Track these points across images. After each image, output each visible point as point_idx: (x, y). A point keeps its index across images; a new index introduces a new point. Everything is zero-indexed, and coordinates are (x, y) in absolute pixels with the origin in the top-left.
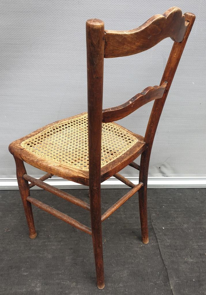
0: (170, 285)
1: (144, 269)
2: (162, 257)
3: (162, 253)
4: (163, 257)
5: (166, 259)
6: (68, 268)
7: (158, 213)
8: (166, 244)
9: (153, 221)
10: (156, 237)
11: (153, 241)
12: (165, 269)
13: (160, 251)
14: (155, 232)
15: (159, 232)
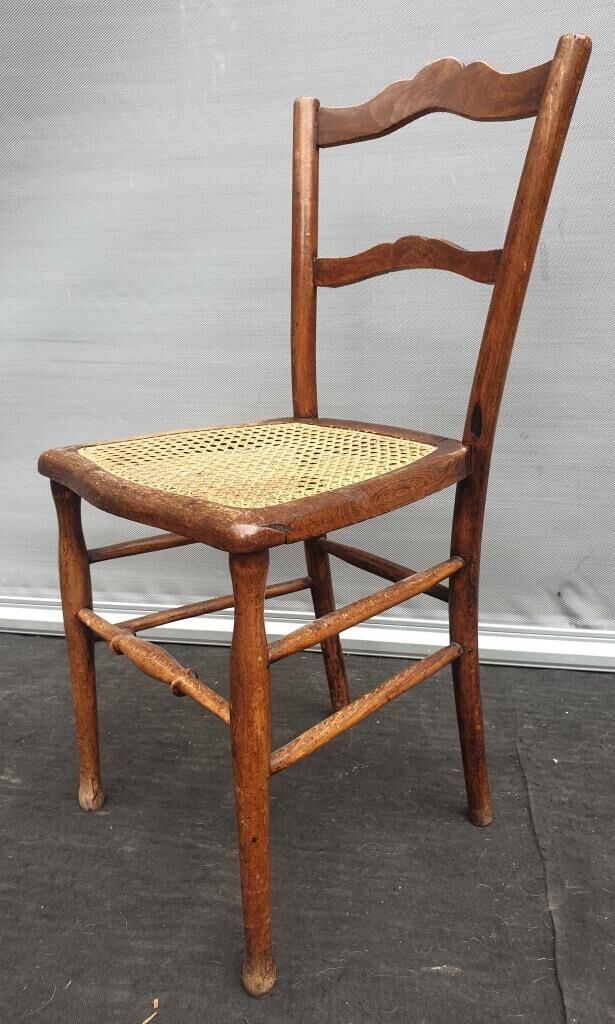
0: (547, 901)
1: (467, 849)
2: (534, 827)
3: (534, 818)
4: (536, 826)
5: (548, 832)
7: (544, 725)
8: (555, 798)
9: (524, 740)
10: (524, 777)
11: (511, 787)
12: (538, 858)
13: (530, 812)
14: (524, 767)
15: (538, 767)
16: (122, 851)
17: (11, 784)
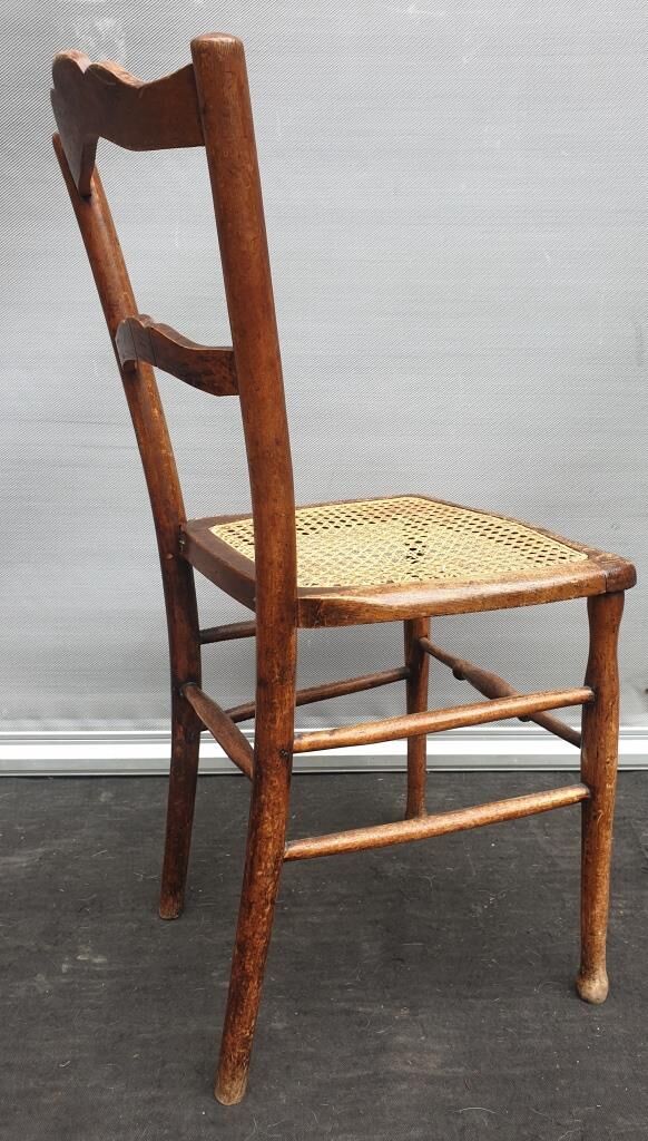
6: (375, 971)
16: (271, 1029)
17: (95, 965)
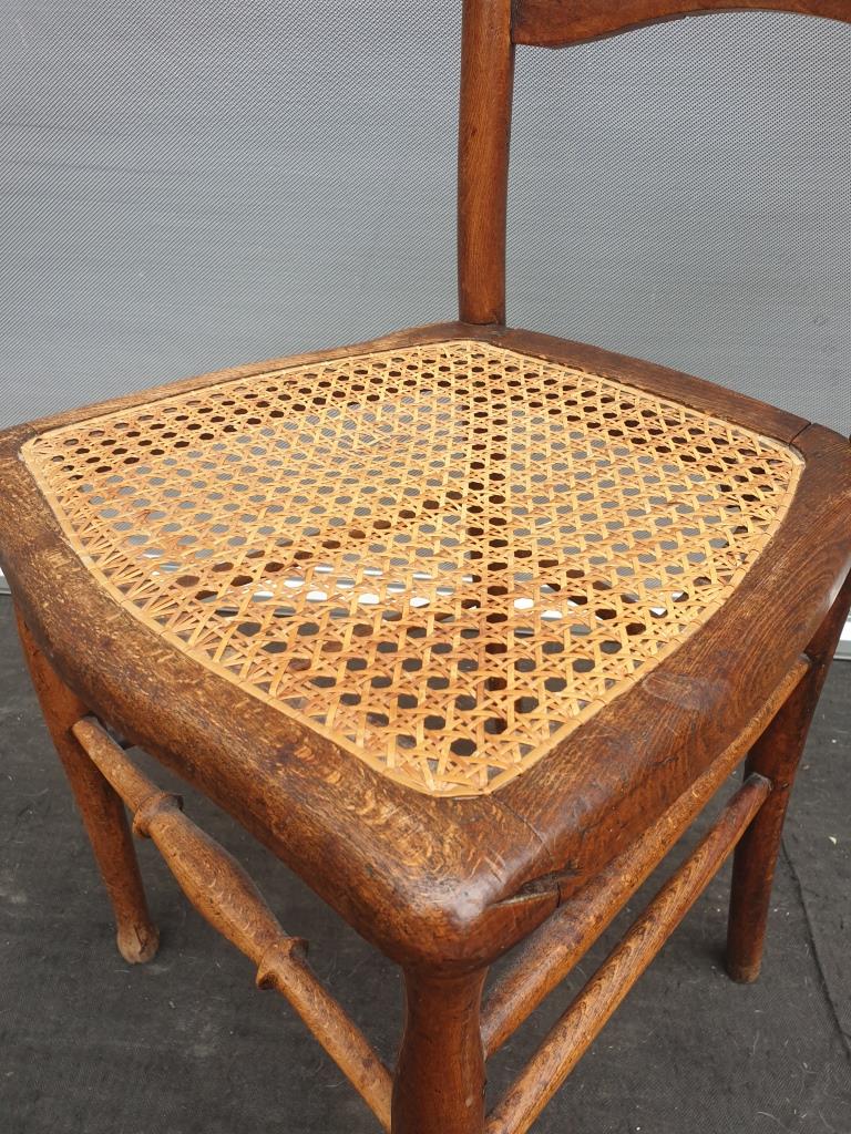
1: (729, 1034)
2: (825, 987)
3: (824, 967)
4: (831, 988)
6: (355, 971)
7: (807, 767)
10: (794, 878)
13: (814, 952)
14: (792, 856)
15: (810, 856)
16: (191, 1055)
17: (11, 906)
